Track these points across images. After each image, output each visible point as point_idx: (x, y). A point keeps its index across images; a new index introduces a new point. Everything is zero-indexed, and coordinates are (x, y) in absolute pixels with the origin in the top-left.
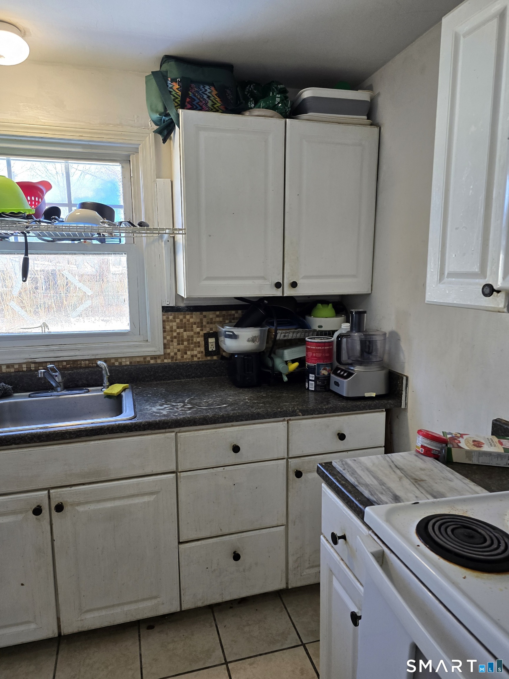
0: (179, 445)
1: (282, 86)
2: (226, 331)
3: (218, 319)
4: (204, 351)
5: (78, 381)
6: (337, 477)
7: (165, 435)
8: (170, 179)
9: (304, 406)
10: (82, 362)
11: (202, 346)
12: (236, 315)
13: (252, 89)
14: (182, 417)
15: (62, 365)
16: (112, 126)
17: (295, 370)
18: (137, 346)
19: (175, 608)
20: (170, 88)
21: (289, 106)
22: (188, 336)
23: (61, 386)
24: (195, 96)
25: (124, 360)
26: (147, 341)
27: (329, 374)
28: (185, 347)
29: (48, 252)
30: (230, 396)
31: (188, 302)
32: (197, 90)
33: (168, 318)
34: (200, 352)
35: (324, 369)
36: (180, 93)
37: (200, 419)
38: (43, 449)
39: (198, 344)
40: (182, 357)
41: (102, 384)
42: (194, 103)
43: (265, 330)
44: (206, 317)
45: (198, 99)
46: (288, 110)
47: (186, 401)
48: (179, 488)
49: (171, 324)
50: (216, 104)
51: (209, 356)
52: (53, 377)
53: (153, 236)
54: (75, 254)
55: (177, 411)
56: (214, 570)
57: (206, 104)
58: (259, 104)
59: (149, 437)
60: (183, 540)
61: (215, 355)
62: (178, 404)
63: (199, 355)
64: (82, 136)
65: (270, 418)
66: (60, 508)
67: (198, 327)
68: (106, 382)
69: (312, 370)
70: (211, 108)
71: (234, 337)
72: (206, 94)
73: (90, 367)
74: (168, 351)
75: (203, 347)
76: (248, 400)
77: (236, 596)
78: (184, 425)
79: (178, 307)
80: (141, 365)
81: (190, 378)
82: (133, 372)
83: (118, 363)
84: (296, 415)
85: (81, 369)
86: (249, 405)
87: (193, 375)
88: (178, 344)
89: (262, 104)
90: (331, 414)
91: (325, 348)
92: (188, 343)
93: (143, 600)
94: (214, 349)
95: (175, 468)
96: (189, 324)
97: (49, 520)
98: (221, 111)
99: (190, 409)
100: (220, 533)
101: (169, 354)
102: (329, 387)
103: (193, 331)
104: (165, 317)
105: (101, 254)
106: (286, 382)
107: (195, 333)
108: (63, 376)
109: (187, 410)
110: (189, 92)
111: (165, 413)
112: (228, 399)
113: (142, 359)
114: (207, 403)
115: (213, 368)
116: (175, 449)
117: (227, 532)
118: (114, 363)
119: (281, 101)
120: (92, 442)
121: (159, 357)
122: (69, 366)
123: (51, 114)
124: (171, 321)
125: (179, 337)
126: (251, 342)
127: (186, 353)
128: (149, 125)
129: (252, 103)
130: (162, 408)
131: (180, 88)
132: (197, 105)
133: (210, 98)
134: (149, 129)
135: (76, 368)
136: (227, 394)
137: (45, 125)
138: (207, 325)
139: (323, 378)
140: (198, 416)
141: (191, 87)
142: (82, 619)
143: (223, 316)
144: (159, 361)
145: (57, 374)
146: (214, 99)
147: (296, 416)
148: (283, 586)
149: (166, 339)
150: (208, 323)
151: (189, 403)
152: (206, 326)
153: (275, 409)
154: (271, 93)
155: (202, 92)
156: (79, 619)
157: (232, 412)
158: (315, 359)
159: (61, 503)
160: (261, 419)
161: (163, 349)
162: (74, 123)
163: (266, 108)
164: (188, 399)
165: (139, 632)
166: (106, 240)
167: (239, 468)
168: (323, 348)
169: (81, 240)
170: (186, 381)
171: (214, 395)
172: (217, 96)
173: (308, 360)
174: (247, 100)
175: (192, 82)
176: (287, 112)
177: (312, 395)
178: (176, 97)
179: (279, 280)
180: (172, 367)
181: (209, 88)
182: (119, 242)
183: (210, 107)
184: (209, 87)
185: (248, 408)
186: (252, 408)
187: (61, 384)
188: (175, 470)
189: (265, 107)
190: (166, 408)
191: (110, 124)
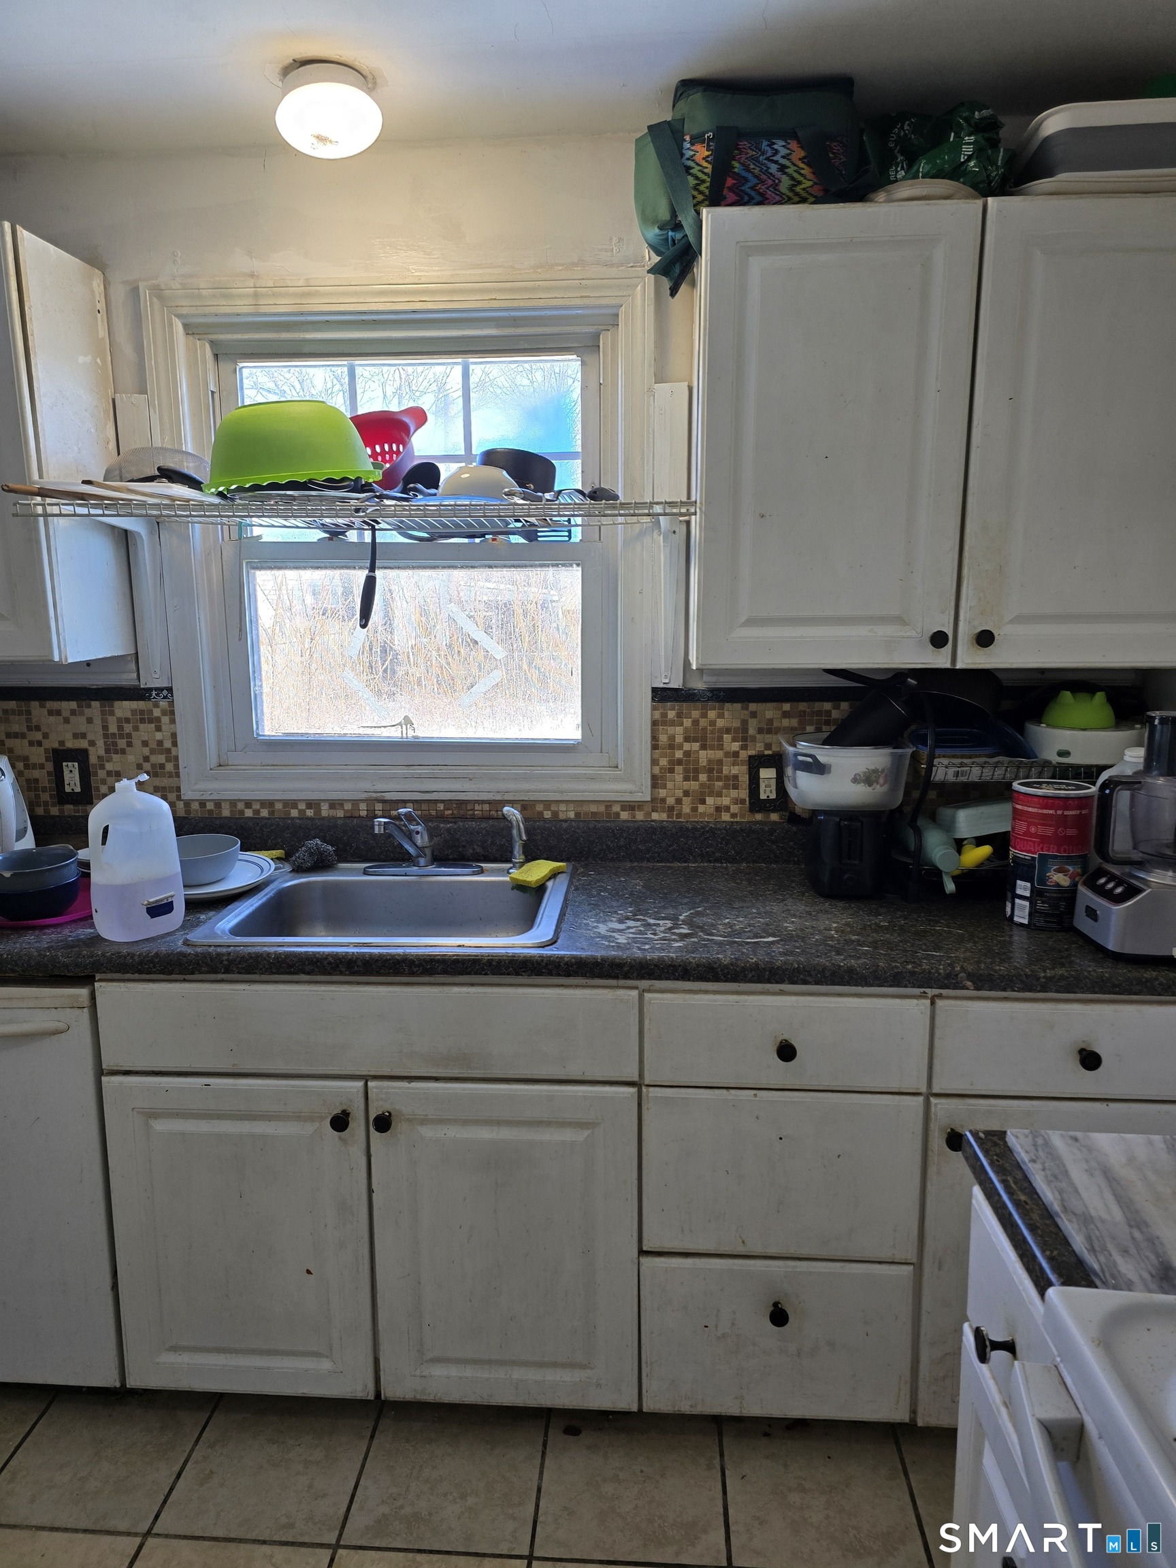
0: (647, 1022)
1: (985, 113)
2: (796, 755)
3: (786, 722)
4: (747, 799)
5: (464, 847)
6: (1009, 1178)
7: (616, 993)
8: (686, 383)
9: (983, 966)
10: (476, 805)
11: (744, 786)
12: (835, 714)
13: (907, 132)
14: (656, 955)
15: (436, 810)
16: (560, 268)
17: (982, 864)
18: (592, 779)
19: (625, 1401)
20: (688, 159)
21: (1000, 162)
22: (710, 761)
23: (425, 855)
24: (747, 170)
25: (563, 807)
26: (617, 767)
27: (1074, 885)
28: (702, 785)
29: (418, 564)
30: (794, 916)
31: (713, 679)
32: (752, 155)
33: (664, 715)
34: (737, 799)
35: (1059, 871)
36: (709, 167)
37: (698, 966)
38: (358, 992)
39: (733, 782)
40: (694, 809)
41: (511, 858)
42: (746, 188)
43: (901, 757)
44: (756, 717)
45: (756, 177)
46: (995, 173)
47: (681, 917)
48: (644, 1123)
49: (671, 730)
50: (800, 183)
51: (759, 812)
52: (410, 836)
53: (640, 522)
54: (473, 567)
55: (652, 938)
56: (724, 1336)
57: (775, 186)
58: (915, 168)
59: (579, 993)
60: (651, 1247)
61: (774, 811)
62: (661, 922)
63: (735, 809)
64: (495, 299)
65: (882, 986)
66: (383, 1123)
67: (734, 740)
68: (518, 856)
69: (1025, 870)
70: (787, 196)
71: (817, 768)
72: (776, 162)
73: (493, 819)
74: (662, 793)
75: (745, 790)
76: (837, 931)
77: (776, 1412)
78: (659, 976)
79: (690, 689)
80: (599, 822)
81: (710, 862)
82: (581, 836)
83: (549, 812)
84: (958, 986)
85: (474, 821)
86: (832, 946)
87: (718, 855)
88: (686, 779)
89: (923, 166)
90: (1060, 994)
91: (1066, 813)
92: (709, 777)
93: (555, 1365)
94: (773, 796)
95: (636, 1074)
96: (712, 732)
97: (363, 1145)
98: (813, 199)
99: (683, 937)
100: (741, 1250)
101: (663, 800)
102: (1072, 918)
103: (722, 749)
104: (657, 715)
105: (526, 566)
106: (951, 895)
107: (727, 754)
108: (432, 834)
109: (674, 940)
110: (734, 162)
111: (622, 940)
112: (786, 925)
113: (602, 809)
114: (731, 927)
115: (767, 843)
116: (638, 1030)
117: (759, 1250)
118: (541, 813)
119: (979, 153)
120: (456, 989)
121: (639, 805)
122: (450, 812)
123: (434, 257)
124: (672, 723)
125: (688, 762)
126: (862, 784)
127: (703, 802)
128: (644, 257)
129: (899, 169)
130: (622, 926)
131: (711, 155)
132: (753, 193)
133: (787, 170)
134: (644, 266)
135: (464, 818)
136: (788, 910)
137: (419, 282)
138: (758, 736)
139: (1055, 895)
140: (694, 958)
141: (738, 149)
142: (424, 1374)
143: (800, 716)
144: (640, 816)
145: (419, 828)
146: (795, 171)
147: (955, 988)
148: (902, 1415)
149: (658, 765)
150: (760, 731)
151: (689, 922)
152: (756, 737)
153: (899, 965)
154: (953, 134)
155: (765, 157)
156: (418, 1373)
157: (781, 959)
158: (1034, 842)
159: (388, 1112)
160: (857, 986)
161: (650, 787)
162: (480, 271)
163: (931, 178)
164: (689, 912)
165: (546, 1435)
166: (539, 534)
167: (793, 1100)
168: (1060, 812)
169: (487, 536)
170: (700, 867)
171: (754, 911)
172: (803, 162)
173: (1015, 843)
174: (886, 162)
175: (741, 135)
176: (994, 179)
177: (1019, 938)
178: (700, 180)
179: (943, 625)
180: (668, 830)
181: (784, 146)
182: (567, 539)
183: (784, 194)
184: (784, 144)
185: (826, 954)
186: (838, 953)
187: (428, 851)
188: (636, 1078)
189: (931, 175)
190: (629, 928)
191: (558, 265)
